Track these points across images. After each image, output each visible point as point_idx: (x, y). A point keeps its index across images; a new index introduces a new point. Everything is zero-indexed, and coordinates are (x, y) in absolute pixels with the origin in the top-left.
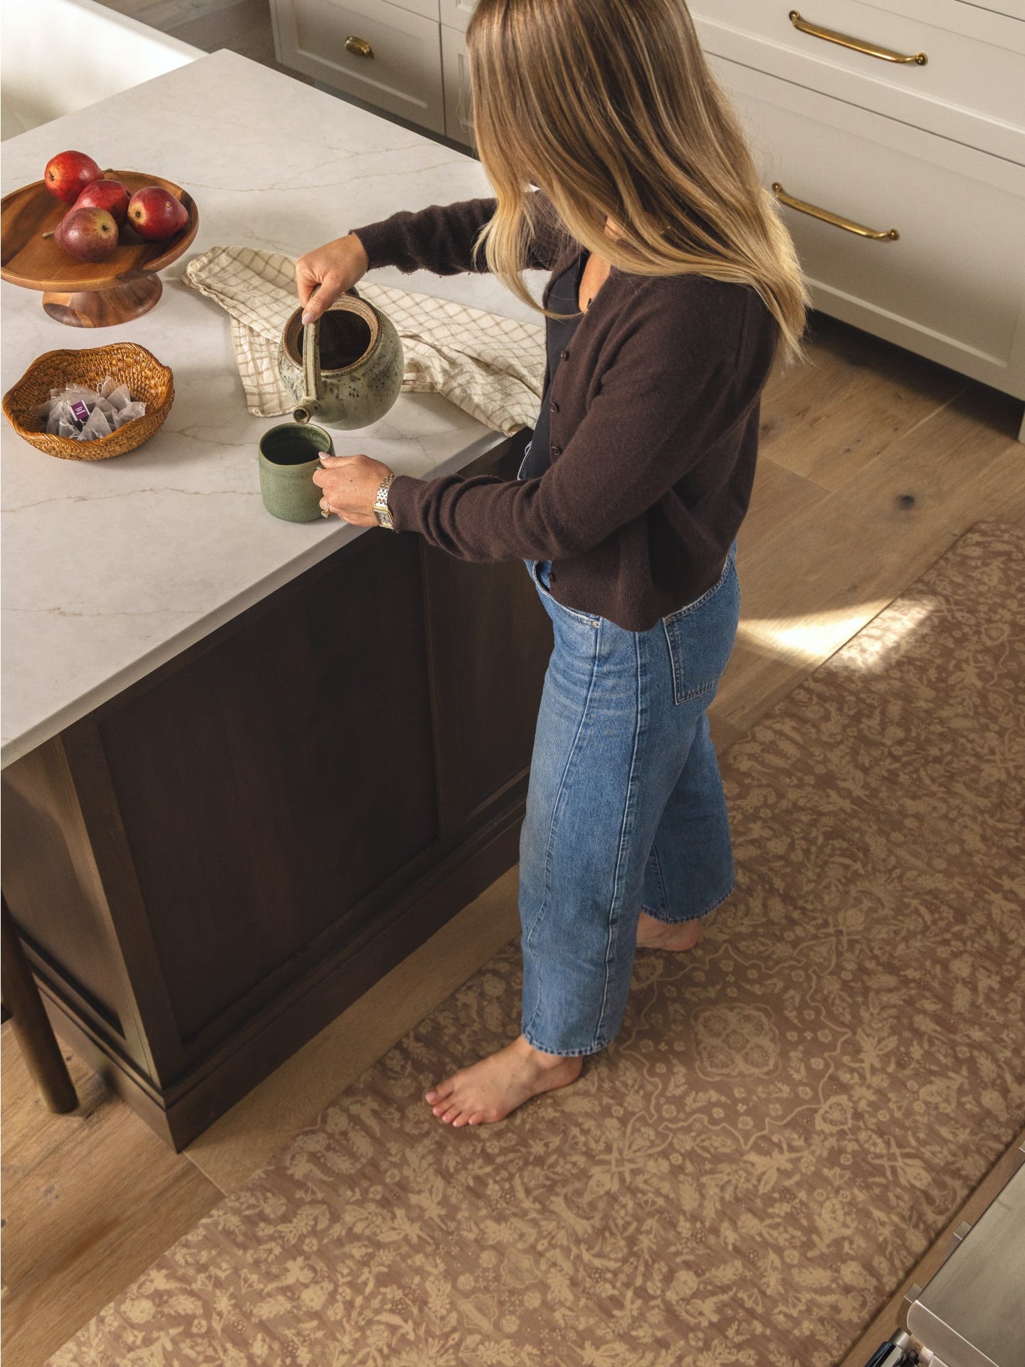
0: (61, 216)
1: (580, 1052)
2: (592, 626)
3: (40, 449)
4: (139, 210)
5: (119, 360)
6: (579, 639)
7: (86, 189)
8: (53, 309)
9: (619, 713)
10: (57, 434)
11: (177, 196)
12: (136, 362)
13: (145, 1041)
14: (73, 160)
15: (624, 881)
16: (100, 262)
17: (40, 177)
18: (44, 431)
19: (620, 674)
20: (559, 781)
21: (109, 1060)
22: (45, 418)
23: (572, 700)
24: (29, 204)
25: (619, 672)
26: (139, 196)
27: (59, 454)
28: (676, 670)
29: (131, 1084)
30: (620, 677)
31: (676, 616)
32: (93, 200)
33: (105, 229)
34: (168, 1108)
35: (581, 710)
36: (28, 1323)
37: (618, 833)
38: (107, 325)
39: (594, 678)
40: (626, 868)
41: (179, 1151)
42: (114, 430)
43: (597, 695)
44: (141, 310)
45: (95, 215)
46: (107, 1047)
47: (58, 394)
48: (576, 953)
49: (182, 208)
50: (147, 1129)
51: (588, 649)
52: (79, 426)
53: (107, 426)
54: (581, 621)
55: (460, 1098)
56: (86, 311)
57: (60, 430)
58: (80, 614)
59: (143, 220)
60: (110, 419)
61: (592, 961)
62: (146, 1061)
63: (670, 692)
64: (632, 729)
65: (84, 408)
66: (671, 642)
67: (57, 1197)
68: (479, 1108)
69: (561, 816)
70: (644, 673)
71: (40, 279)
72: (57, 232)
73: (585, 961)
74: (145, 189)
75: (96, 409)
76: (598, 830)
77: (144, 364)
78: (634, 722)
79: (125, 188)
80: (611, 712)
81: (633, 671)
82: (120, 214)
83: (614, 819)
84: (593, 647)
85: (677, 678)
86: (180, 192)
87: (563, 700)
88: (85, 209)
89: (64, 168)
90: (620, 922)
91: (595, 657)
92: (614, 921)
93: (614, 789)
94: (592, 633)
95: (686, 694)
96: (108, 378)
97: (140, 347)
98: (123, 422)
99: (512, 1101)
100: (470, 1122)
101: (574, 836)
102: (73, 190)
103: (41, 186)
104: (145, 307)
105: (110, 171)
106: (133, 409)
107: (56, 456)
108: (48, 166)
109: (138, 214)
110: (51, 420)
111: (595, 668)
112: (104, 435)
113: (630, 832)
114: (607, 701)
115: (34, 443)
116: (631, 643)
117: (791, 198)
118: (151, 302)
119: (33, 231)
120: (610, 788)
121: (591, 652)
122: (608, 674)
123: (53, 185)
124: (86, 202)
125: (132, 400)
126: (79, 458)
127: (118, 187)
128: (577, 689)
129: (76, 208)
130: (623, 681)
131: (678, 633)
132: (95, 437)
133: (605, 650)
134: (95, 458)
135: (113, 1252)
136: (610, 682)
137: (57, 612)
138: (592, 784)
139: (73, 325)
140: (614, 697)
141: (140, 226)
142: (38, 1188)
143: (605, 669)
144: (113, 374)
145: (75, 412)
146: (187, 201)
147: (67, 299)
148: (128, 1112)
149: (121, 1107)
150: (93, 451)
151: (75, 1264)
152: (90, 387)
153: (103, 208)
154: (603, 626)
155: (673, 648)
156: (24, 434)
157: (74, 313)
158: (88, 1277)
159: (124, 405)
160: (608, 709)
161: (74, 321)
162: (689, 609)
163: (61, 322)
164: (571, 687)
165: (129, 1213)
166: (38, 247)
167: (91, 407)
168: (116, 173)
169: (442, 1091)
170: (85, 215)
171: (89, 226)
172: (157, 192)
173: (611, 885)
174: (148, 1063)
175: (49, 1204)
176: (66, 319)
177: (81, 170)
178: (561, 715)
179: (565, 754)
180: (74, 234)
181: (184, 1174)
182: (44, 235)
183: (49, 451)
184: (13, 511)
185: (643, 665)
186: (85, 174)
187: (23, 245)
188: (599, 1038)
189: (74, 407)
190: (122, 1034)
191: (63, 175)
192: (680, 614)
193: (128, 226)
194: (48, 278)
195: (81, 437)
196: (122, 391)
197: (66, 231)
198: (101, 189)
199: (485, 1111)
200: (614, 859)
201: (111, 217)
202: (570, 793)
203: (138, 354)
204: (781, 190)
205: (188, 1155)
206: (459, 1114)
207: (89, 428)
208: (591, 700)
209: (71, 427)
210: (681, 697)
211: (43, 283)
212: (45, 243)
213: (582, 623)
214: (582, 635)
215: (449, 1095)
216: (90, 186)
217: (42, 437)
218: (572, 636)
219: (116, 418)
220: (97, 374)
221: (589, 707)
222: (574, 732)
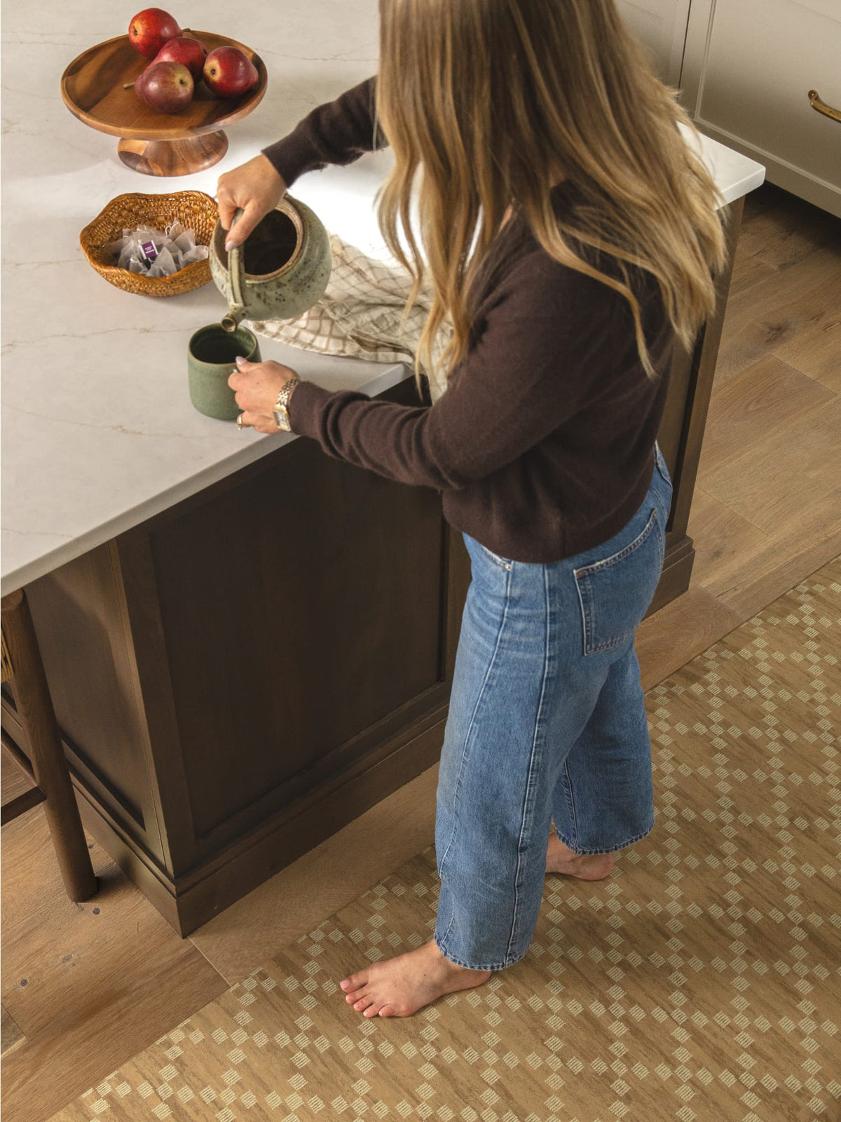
0: (141, 70)
1: (492, 968)
2: (504, 570)
3: (112, 282)
4: (213, 66)
5: (187, 207)
6: (493, 578)
7: (167, 45)
8: (128, 157)
9: (528, 656)
10: (127, 269)
11: (249, 57)
12: (203, 210)
13: (164, 831)
14: (156, 18)
15: (532, 816)
16: (174, 114)
17: (125, 31)
18: (116, 266)
19: (529, 619)
20: (470, 714)
21: (128, 848)
22: (117, 255)
23: (485, 637)
24: (112, 56)
25: (529, 616)
26: (215, 54)
27: (129, 289)
28: (587, 623)
29: (147, 872)
30: (530, 621)
31: (588, 570)
32: (173, 55)
33: (183, 83)
34: (178, 895)
35: (492, 649)
36: (42, 1070)
37: (525, 770)
38: (177, 175)
39: (505, 619)
40: (534, 803)
41: (184, 937)
42: (179, 270)
43: (507, 636)
44: (207, 163)
45: (174, 69)
46: (127, 837)
47: (130, 233)
48: (486, 878)
49: (253, 69)
50: (157, 915)
51: (501, 589)
52: (148, 265)
53: (173, 266)
54: (495, 562)
55: (373, 990)
56: (157, 160)
57: (131, 266)
58: (140, 433)
59: (217, 77)
60: (176, 260)
61: (501, 885)
62: (163, 852)
63: (580, 644)
64: (540, 674)
65: (153, 248)
66: (582, 595)
67: (74, 965)
68: (389, 1001)
69: (472, 747)
70: (553, 621)
71: (120, 126)
72: (138, 84)
73: (494, 885)
74: (221, 49)
75: (164, 249)
76: (507, 764)
77: (209, 212)
78: (542, 667)
79: (202, 46)
80: (520, 655)
81: (542, 618)
82: (197, 71)
83: (522, 756)
84: (504, 588)
85: (587, 631)
86: (251, 54)
87: (477, 636)
88: (165, 63)
89: (148, 24)
90: (530, 850)
91: (506, 598)
92: (523, 849)
93: (522, 728)
94: (504, 575)
95: (597, 646)
96: (176, 223)
97: (207, 195)
98: (188, 263)
99: (422, 999)
100: (380, 1013)
101: (484, 766)
102: (154, 45)
103: (125, 40)
104: (213, 160)
105: (188, 30)
106: (197, 252)
107: (126, 289)
108: (133, 21)
109: (213, 71)
110: (122, 257)
111: (506, 610)
112: (170, 274)
113: (538, 770)
114: (516, 643)
115: (106, 276)
116: (541, 590)
117: (826, 106)
118: (217, 157)
119: (115, 82)
120: (517, 726)
121: (503, 592)
122: (518, 617)
123: (136, 39)
124: (166, 57)
125: (197, 244)
126: (146, 293)
127: (197, 45)
128: (490, 628)
129: (156, 62)
130: (532, 626)
131: (590, 587)
132: (162, 275)
133: (517, 592)
134: (160, 295)
135: (120, 1018)
136: (520, 625)
137: (119, 429)
138: (501, 721)
139: (145, 173)
140: (523, 640)
141: (214, 83)
142: (57, 956)
143: (515, 611)
144: (180, 219)
145: (145, 251)
146: (258, 63)
147: (141, 146)
148: (141, 898)
149: (135, 893)
150: (160, 287)
151: (88, 1023)
152: (158, 229)
153: (181, 63)
154: (514, 569)
155: (584, 601)
156: (98, 267)
157: (146, 162)
158: (98, 1036)
159: (189, 248)
160: (518, 650)
161: (146, 169)
162: (602, 566)
163: (134, 169)
164: (484, 625)
165: (137, 985)
166: (119, 97)
167: (160, 248)
168: (194, 33)
169: (356, 980)
170: (165, 69)
171: (168, 78)
172: (232, 53)
173: (520, 816)
174: (164, 854)
175: (66, 971)
176: (139, 167)
177: (163, 27)
178: (475, 651)
179: (476, 691)
180: (153, 86)
181: (188, 957)
182: (125, 86)
183: (119, 285)
184: (84, 337)
185: (551, 614)
186: (166, 31)
187: (105, 94)
188: (510, 955)
189: (144, 246)
190: (143, 826)
191: (146, 31)
192: (592, 568)
193: (202, 83)
194: (127, 125)
195: (149, 274)
196: (189, 235)
197: (146, 83)
198: (181, 45)
199: (397, 1005)
200: (522, 793)
201: (188, 72)
202: (480, 727)
203: (204, 202)
204: (817, 98)
205: (192, 940)
206: (371, 1004)
207: (156, 266)
208: (501, 641)
209: (141, 264)
210: (591, 649)
211: (123, 130)
212: (126, 93)
213: (496, 564)
214: (495, 574)
215: (363, 986)
216: (170, 42)
217: (114, 271)
218: (487, 574)
219: (181, 259)
220: (166, 218)
221: (500, 647)
222: (485, 670)
